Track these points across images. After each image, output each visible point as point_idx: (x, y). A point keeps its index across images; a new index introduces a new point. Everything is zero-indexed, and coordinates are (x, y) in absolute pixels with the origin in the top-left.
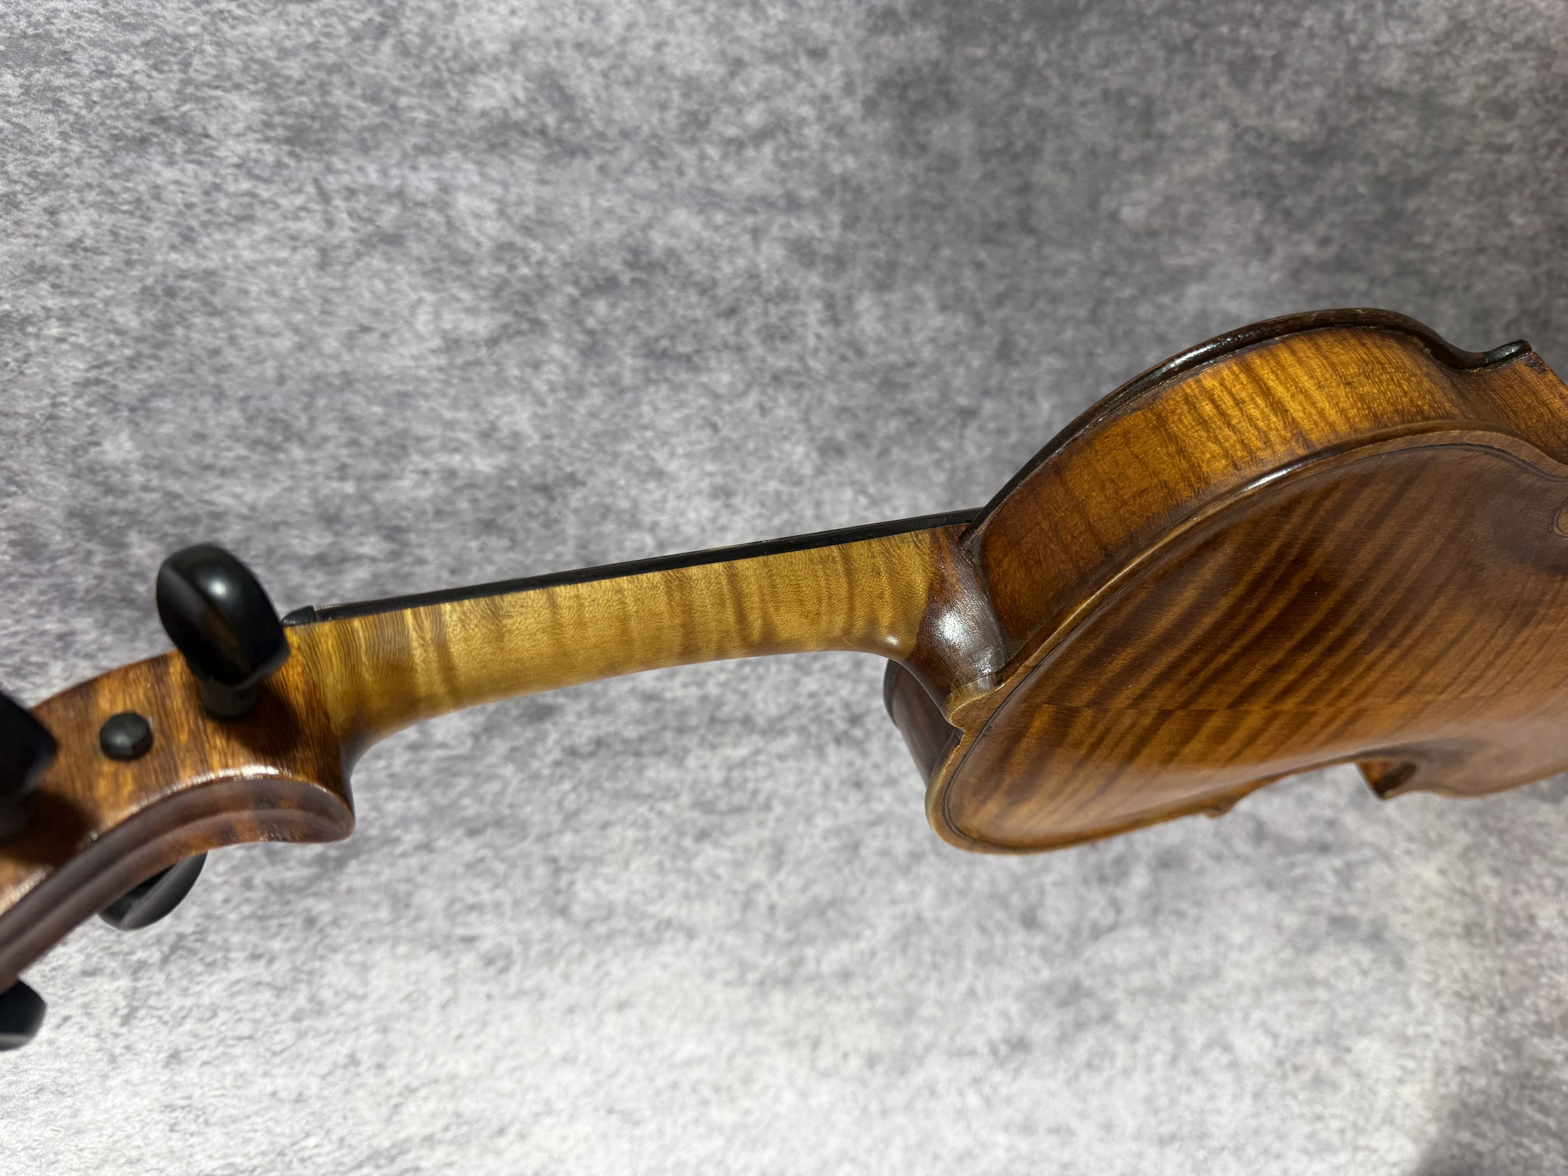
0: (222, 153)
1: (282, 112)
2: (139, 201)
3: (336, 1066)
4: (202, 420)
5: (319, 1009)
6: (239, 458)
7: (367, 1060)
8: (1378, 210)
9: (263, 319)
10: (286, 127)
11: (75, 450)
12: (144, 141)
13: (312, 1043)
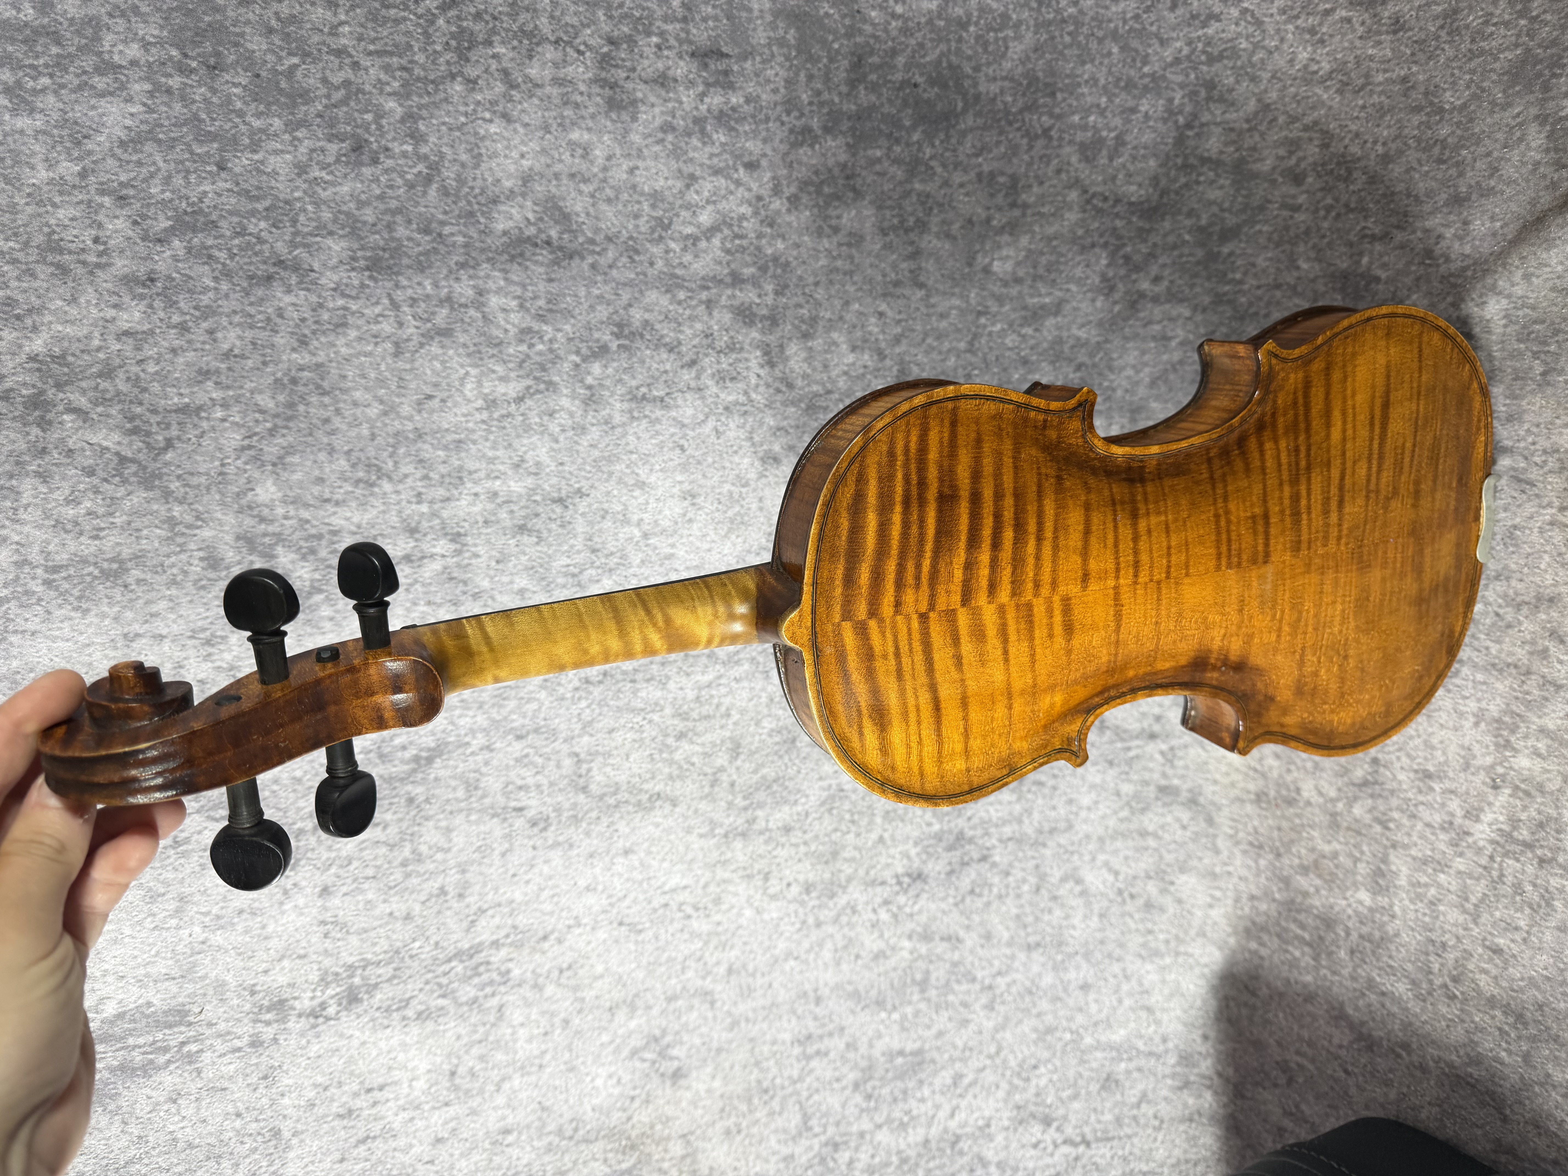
0: (323, 281)
1: (362, 248)
2: (269, 319)
3: (431, 896)
4: (321, 468)
5: (419, 858)
6: (347, 493)
7: (452, 892)
8: (1200, 253)
9: (358, 395)
10: (366, 259)
11: (238, 494)
12: (269, 278)
13: (415, 881)
